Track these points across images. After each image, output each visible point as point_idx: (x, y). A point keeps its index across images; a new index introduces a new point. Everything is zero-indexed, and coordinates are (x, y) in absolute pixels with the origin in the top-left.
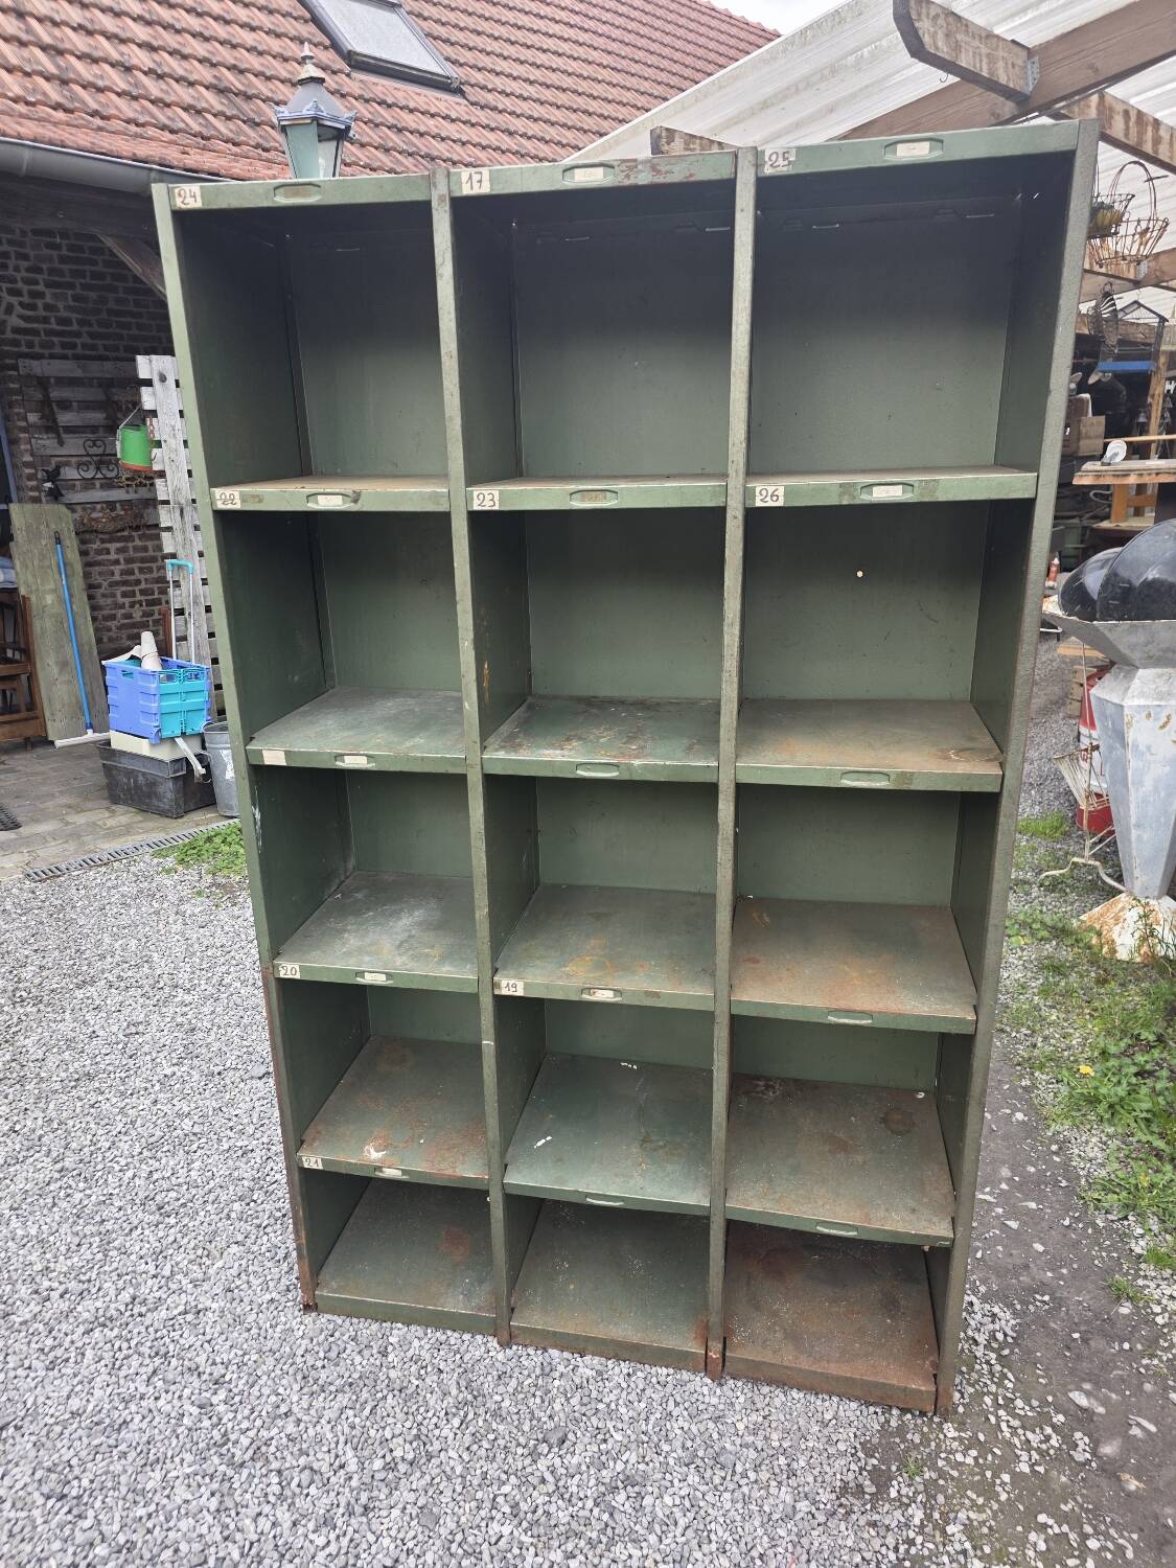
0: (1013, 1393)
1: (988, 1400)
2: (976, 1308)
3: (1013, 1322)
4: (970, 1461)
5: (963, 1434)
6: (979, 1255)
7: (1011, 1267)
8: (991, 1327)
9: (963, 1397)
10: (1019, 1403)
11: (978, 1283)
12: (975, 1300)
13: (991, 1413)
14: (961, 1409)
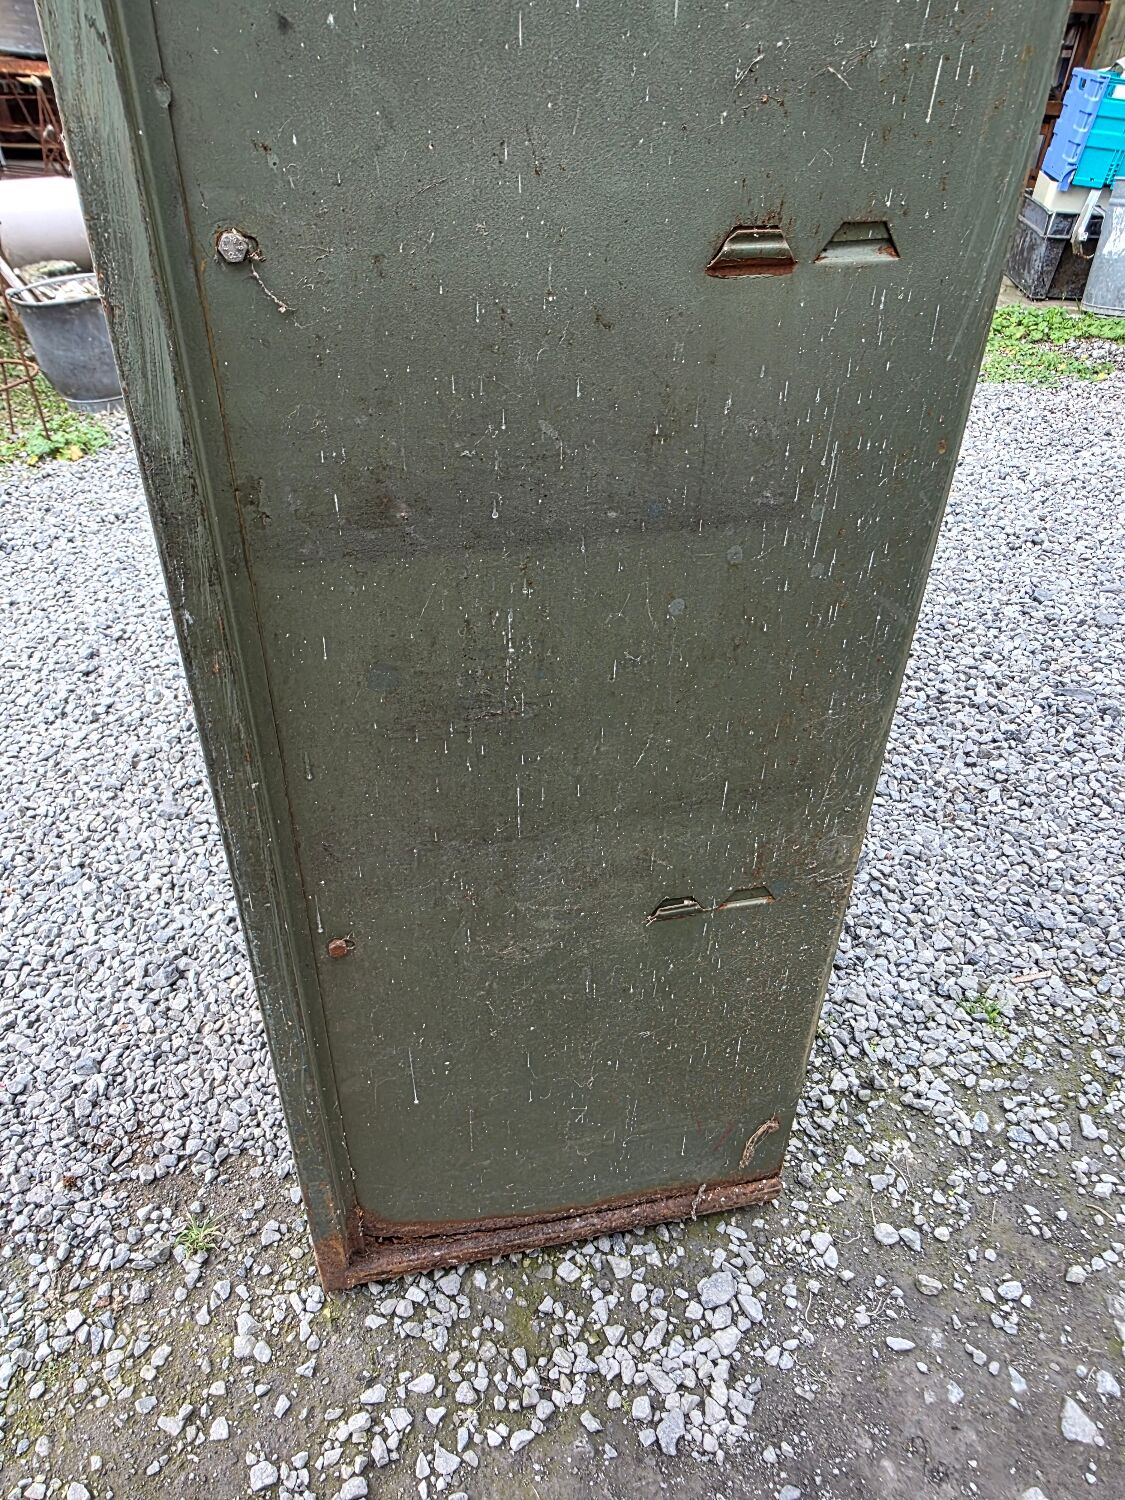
0: (468, 1446)
1: (425, 1382)
2: (703, 1344)
3: (710, 1443)
4: (241, 1345)
5: (304, 1329)
6: (898, 1343)
7: (911, 1431)
8: (666, 1385)
9: (405, 1320)
10: (446, 1462)
11: (792, 1344)
12: (728, 1339)
13: (391, 1392)
14: (373, 1321)
